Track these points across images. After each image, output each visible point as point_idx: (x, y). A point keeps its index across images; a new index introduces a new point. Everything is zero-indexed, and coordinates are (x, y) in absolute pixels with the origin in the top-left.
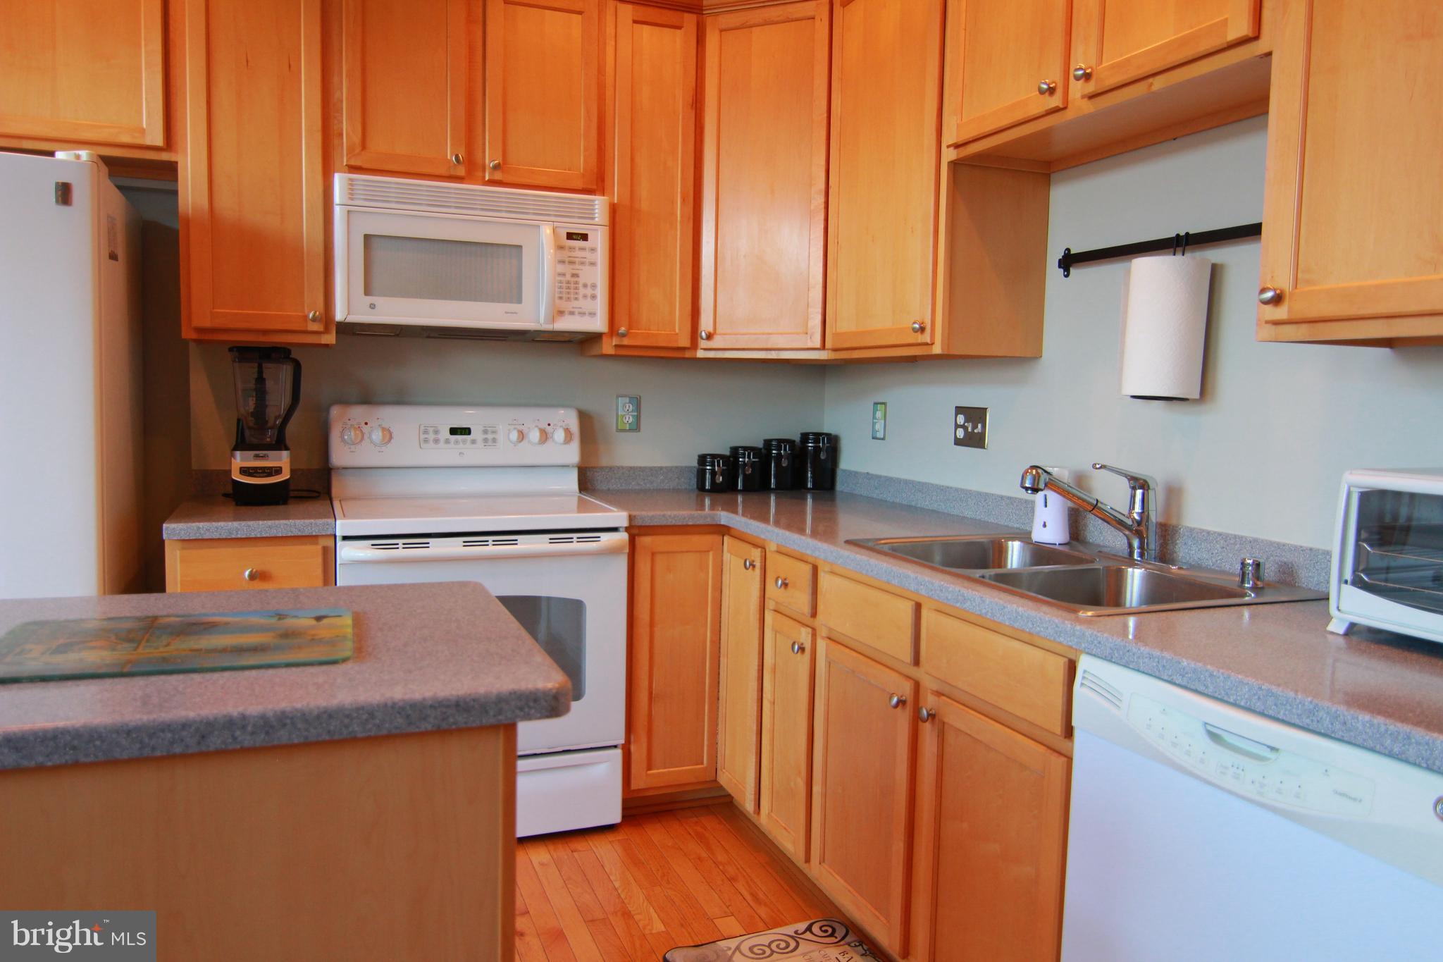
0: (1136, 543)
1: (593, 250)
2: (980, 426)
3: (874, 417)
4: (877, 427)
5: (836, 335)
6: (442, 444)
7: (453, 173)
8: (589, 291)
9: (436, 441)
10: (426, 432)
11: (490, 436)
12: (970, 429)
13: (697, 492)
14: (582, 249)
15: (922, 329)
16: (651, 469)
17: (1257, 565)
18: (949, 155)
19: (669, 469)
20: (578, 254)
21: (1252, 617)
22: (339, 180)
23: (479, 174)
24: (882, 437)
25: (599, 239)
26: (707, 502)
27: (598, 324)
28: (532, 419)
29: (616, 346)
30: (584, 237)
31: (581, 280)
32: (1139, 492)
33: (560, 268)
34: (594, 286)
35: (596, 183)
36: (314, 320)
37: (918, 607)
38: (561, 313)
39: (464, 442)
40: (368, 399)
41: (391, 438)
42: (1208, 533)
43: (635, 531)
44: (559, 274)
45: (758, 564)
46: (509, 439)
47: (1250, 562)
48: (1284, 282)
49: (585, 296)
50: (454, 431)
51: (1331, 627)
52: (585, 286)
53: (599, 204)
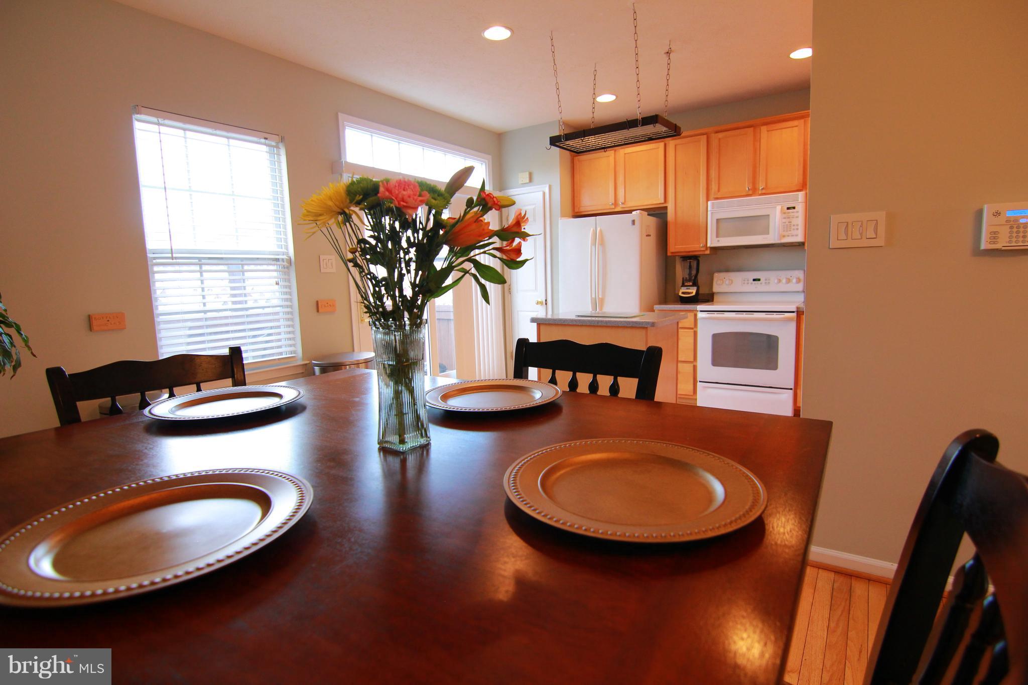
1: (798, 212)
6: (749, 284)
7: (748, 194)
8: (796, 227)
9: (748, 283)
10: (744, 280)
11: (767, 281)
14: (794, 212)
20: (792, 214)
22: (709, 204)
23: (757, 192)
25: (800, 207)
27: (802, 238)
28: (784, 275)
30: (794, 208)
31: (792, 224)
33: (784, 220)
34: (797, 225)
35: (801, 187)
36: (702, 247)
38: (784, 236)
39: (758, 283)
40: (727, 270)
41: (732, 282)
43: (800, 313)
44: (783, 223)
46: (775, 282)
49: (794, 229)
50: (754, 280)
52: (794, 225)
53: (802, 195)
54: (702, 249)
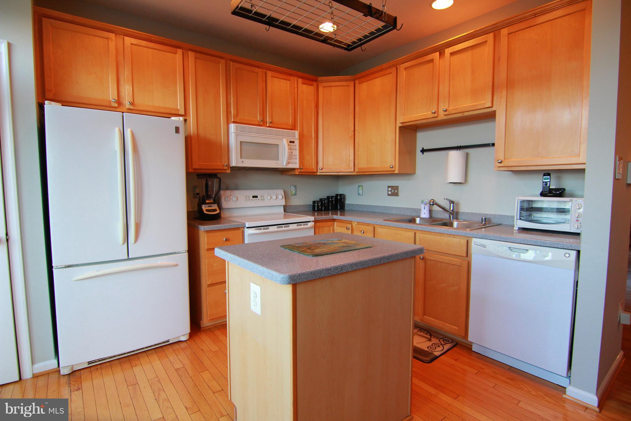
0: (451, 216)
1: (296, 146)
2: (396, 191)
3: (358, 189)
4: (360, 192)
5: (359, 168)
6: (251, 200)
7: (259, 124)
8: (295, 157)
9: (249, 200)
10: (246, 197)
11: (263, 198)
12: (393, 192)
13: (312, 211)
14: (293, 145)
15: (393, 167)
16: (299, 205)
17: (485, 219)
18: (399, 125)
19: (304, 205)
20: (292, 147)
21: (485, 230)
22: (232, 126)
23: (266, 124)
24: (362, 194)
25: (297, 143)
26: (316, 214)
27: (297, 166)
28: (274, 193)
29: (299, 172)
30: (293, 142)
31: (293, 154)
32: (452, 204)
33: (289, 151)
34: (296, 156)
35: (294, 128)
37: (415, 233)
38: (288, 163)
39: (256, 200)
40: (227, 189)
41: (237, 200)
42: (467, 213)
43: (316, 221)
45: (350, 228)
46: (267, 198)
47: (484, 218)
48: (503, 159)
50: (253, 197)
51: (514, 229)
53: (297, 133)
54: (225, 168)
